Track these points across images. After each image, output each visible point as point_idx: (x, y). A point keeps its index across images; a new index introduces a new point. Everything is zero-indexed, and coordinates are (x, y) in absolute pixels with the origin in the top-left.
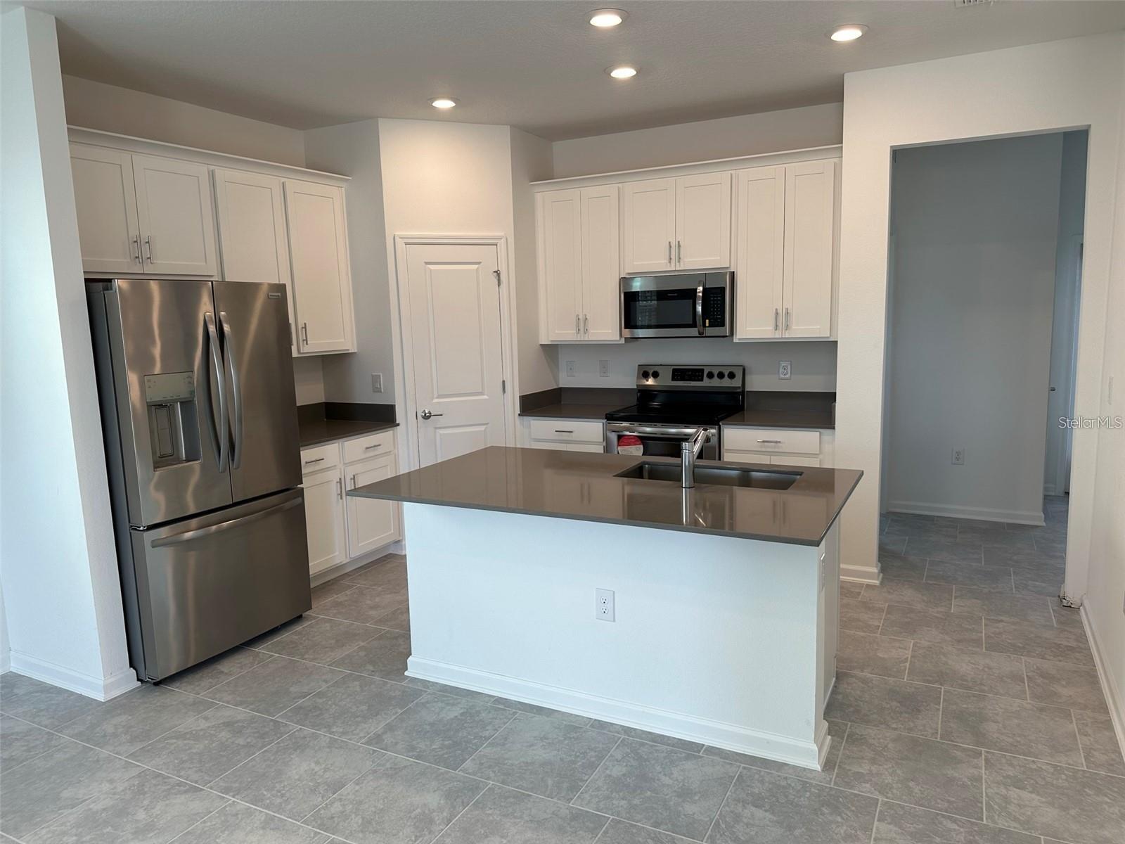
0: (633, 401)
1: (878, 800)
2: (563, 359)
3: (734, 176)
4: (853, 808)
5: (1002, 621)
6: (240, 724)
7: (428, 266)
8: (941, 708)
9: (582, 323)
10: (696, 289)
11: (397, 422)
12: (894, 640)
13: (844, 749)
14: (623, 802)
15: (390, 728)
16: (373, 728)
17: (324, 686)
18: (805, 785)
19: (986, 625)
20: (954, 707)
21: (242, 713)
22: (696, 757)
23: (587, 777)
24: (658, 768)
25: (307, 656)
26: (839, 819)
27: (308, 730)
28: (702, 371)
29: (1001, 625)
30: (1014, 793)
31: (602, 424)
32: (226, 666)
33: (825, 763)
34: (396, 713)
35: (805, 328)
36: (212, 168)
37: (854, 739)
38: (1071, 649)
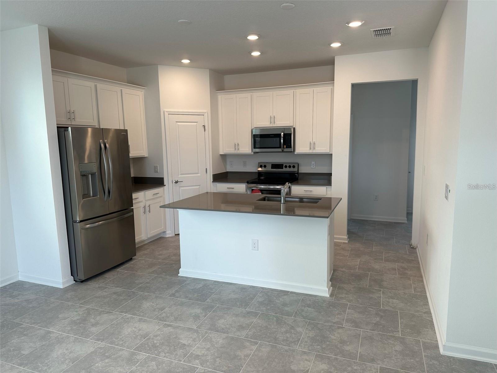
0: (256, 176)
1: (348, 304)
2: (228, 160)
3: (294, 92)
4: (340, 306)
5: (390, 253)
6: (120, 293)
7: (177, 123)
8: (369, 278)
9: (237, 146)
10: (281, 134)
11: (165, 184)
12: (353, 259)
13: (337, 290)
14: (264, 308)
15: (177, 291)
16: (171, 292)
17: (148, 281)
18: (324, 301)
19: (384, 254)
20: (373, 278)
21: (119, 290)
22: (287, 295)
23: (250, 302)
24: (275, 298)
25: (138, 271)
26: (336, 309)
27: (146, 294)
28: (283, 165)
29: (389, 254)
30: (391, 300)
31: (245, 185)
32: (107, 275)
33: (331, 295)
34: (178, 287)
35: (321, 149)
36: (96, 83)
37: (339, 288)
38: (413, 260)
